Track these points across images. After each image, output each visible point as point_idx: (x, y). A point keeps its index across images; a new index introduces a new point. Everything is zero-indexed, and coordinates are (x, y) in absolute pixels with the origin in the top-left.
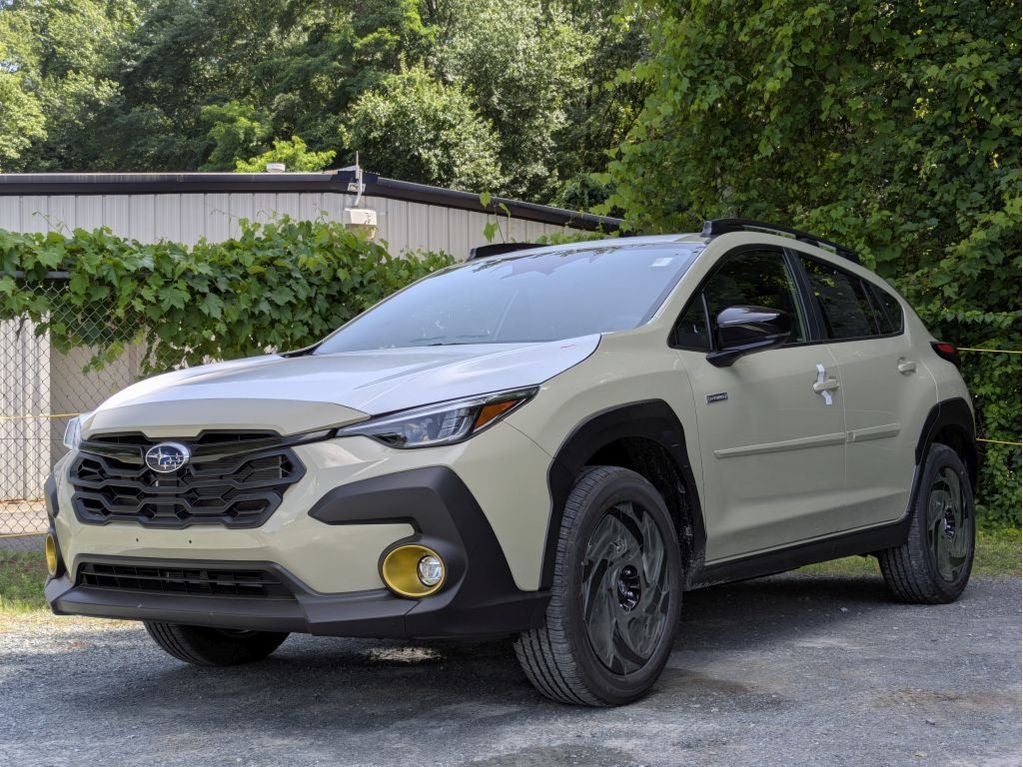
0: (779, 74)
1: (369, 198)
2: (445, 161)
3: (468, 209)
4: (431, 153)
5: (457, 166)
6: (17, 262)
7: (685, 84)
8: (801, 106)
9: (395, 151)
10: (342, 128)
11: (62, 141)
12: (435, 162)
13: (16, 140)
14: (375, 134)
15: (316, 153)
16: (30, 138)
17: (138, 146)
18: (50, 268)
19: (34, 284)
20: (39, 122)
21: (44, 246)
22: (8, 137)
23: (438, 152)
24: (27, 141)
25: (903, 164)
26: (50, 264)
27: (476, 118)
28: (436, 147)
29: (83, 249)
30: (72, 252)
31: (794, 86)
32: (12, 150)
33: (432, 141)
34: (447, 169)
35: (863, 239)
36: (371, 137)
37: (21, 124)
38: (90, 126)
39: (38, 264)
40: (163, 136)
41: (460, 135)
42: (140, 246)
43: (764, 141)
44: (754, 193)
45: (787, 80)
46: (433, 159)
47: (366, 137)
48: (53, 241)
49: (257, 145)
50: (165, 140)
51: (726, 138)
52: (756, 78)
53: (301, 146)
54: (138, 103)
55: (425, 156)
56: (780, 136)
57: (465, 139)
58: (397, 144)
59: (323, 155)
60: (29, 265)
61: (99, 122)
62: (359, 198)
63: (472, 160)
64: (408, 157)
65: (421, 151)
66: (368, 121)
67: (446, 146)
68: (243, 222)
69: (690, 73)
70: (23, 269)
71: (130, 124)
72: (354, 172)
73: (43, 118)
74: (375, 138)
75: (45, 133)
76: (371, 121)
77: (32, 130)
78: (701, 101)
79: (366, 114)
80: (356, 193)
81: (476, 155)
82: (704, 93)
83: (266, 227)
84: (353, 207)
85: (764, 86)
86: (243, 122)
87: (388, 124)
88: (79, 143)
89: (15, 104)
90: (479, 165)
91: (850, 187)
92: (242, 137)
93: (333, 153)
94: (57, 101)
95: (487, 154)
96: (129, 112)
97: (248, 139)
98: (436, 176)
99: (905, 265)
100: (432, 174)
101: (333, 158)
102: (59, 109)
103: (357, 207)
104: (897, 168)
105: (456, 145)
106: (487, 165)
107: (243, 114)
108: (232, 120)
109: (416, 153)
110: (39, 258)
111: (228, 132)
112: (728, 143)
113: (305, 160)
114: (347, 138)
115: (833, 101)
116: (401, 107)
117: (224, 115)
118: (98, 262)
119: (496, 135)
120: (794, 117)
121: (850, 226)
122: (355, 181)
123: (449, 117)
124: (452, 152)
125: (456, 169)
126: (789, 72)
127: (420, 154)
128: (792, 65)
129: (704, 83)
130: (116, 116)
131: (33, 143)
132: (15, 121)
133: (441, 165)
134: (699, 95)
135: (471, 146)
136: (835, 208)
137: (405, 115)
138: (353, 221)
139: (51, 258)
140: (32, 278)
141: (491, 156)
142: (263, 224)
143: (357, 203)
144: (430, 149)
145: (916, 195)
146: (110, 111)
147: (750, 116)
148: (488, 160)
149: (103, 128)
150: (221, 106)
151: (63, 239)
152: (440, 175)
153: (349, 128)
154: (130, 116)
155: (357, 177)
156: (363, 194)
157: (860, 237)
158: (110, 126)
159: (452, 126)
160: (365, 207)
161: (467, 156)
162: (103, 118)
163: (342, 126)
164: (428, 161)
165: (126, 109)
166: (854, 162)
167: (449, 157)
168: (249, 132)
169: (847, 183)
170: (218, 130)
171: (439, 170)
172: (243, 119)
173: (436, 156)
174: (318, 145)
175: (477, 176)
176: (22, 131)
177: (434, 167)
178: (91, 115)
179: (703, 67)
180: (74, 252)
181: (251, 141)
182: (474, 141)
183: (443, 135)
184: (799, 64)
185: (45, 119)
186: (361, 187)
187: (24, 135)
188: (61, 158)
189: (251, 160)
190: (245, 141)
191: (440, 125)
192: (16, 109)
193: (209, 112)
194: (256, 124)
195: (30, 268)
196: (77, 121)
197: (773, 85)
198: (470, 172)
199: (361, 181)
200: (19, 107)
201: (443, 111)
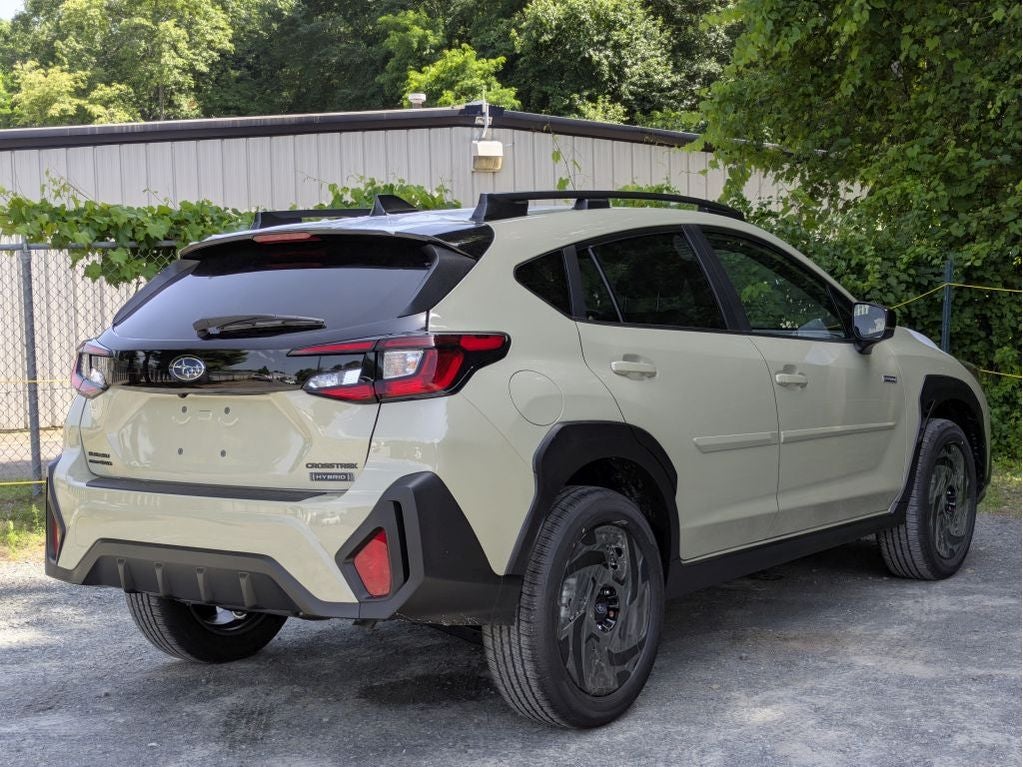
0: (856, 17)
1: (496, 130)
2: (617, 61)
3: (593, 137)
4: (601, 55)
5: (628, 67)
6: (130, 235)
7: (770, 26)
8: (881, 45)
9: (565, 54)
10: (514, 32)
11: (249, 52)
12: (606, 63)
13: (204, 54)
14: (546, 37)
15: (487, 59)
16: (218, 51)
17: (319, 56)
18: (157, 239)
19: (145, 253)
20: (227, 36)
21: (154, 218)
22: (197, 52)
23: (609, 53)
24: (215, 54)
25: (978, 102)
26: (158, 235)
27: (646, 17)
28: (606, 48)
29: (187, 221)
30: (177, 223)
31: (872, 26)
32: (202, 64)
33: (602, 43)
34: (618, 70)
35: (938, 176)
36: (542, 40)
37: (209, 37)
38: (273, 36)
39: (147, 235)
40: (343, 46)
41: (632, 35)
42: (240, 214)
43: (845, 81)
44: (839, 129)
45: (864, 22)
46: (605, 61)
47: (536, 41)
48: (162, 214)
49: (430, 53)
50: (345, 49)
51: (813, 76)
52: (836, 19)
53: (471, 53)
54: (321, 12)
55: (596, 58)
56: (860, 76)
57: (637, 39)
58: (568, 47)
59: (493, 61)
60: (141, 236)
61: (283, 32)
62: (486, 130)
63: (643, 59)
64: (579, 59)
65: (592, 53)
66: (539, 25)
67: (617, 47)
68: (333, 187)
69: (774, 16)
70: (136, 240)
71: (312, 33)
72: (480, 107)
73: (230, 32)
74: (545, 41)
75: (232, 45)
76: (541, 24)
77: (220, 43)
78: (783, 43)
79: (536, 18)
80: (483, 126)
81: (647, 54)
82: (786, 36)
83: (353, 190)
84: (480, 139)
85: (842, 28)
86: (417, 31)
87: (558, 27)
88: (266, 52)
89: (204, 19)
90: (649, 65)
91: (930, 123)
92: (415, 45)
93: (502, 59)
94: (243, 11)
95: (658, 53)
96: (312, 22)
97: (421, 47)
98: (607, 76)
99: (982, 199)
100: (603, 75)
101: (503, 64)
102: (245, 20)
103: (484, 139)
104: (971, 107)
105: (628, 45)
106: (659, 64)
107: (416, 22)
108: (406, 29)
109: (587, 55)
110: (149, 231)
111: (402, 41)
112: (816, 79)
113: (475, 67)
114: (519, 42)
115: (912, 41)
116: (572, 9)
117: (398, 24)
118: (199, 232)
119: (667, 33)
120: (874, 56)
121: (924, 163)
122: (483, 114)
123: (620, 16)
124: (623, 52)
125: (627, 70)
126: (866, 15)
127: (591, 56)
128: (870, 8)
129: (788, 24)
130: (299, 26)
131: (221, 56)
132: (203, 35)
133: (612, 66)
134: (782, 38)
135: (642, 46)
136: (912, 146)
137: (577, 17)
138: (481, 153)
139: (158, 230)
140: (143, 247)
141: (662, 54)
142: (350, 188)
143: (484, 136)
144: (600, 51)
145: (992, 132)
146: (292, 21)
147: (825, 60)
148: (659, 59)
149: (285, 38)
150: (396, 15)
151: (171, 211)
152: (610, 76)
153: (520, 31)
154: (312, 25)
155: (484, 111)
156: (490, 127)
157: (937, 173)
158: (293, 35)
159: (623, 26)
160: (493, 139)
161: (639, 56)
162: (286, 28)
163: (513, 30)
164: (599, 63)
165: (308, 18)
166: (931, 100)
167: (621, 58)
168: (423, 40)
169: (927, 120)
170: (393, 41)
171: (610, 71)
172: (416, 27)
173: (607, 57)
174: (491, 51)
175: (648, 76)
176: (210, 45)
177: (605, 68)
178: (275, 26)
179: (788, 9)
180: (179, 222)
181: (425, 49)
182: (645, 41)
183: (616, 35)
184: (876, 6)
185: (232, 31)
186: (488, 120)
187: (213, 49)
188: (249, 67)
189: (424, 69)
190: (419, 50)
191: (611, 25)
192: (204, 22)
193: (385, 22)
194: (429, 32)
195: (142, 239)
196: (261, 32)
197: (849, 28)
198: (641, 72)
199: (487, 115)
200: (207, 21)
201: (615, 10)
